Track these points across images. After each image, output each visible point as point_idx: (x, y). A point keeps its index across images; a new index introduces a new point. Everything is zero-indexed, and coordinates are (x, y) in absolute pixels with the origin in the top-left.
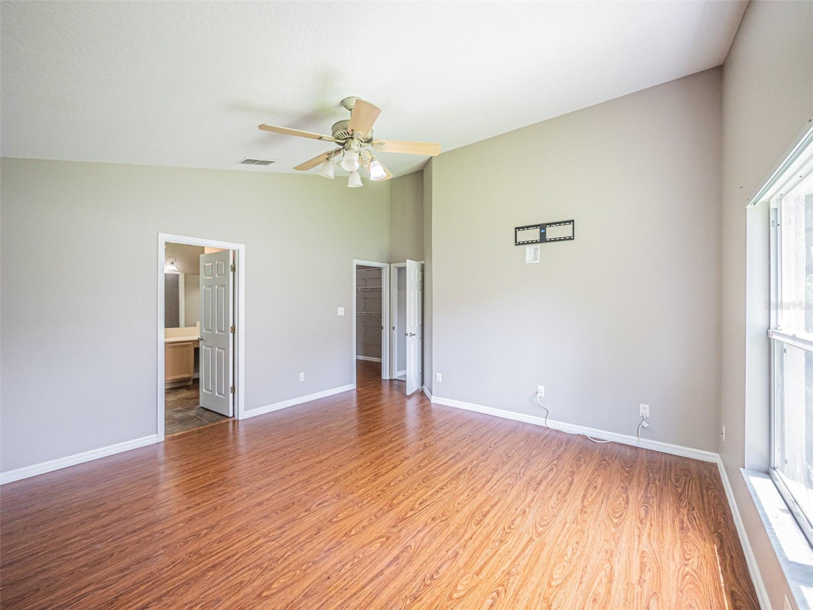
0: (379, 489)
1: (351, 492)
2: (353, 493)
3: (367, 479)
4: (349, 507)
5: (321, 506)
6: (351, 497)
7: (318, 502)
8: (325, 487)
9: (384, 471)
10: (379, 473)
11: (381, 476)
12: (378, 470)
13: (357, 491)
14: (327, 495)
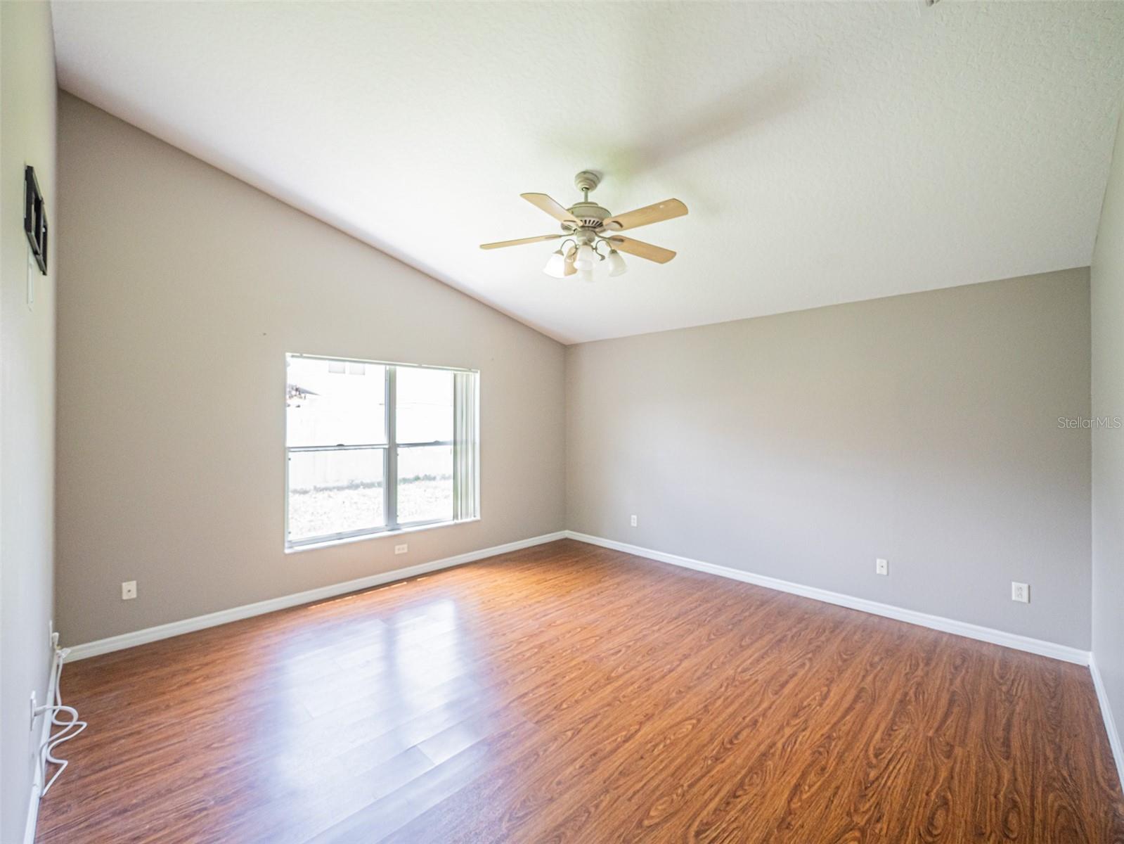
0: (552, 664)
1: (586, 663)
2: (584, 662)
3: (567, 678)
4: (586, 647)
5: (616, 650)
6: (586, 657)
7: (620, 654)
8: (620, 670)
9: (542, 690)
10: (548, 687)
11: (546, 683)
12: (549, 692)
13: (579, 664)
14: (614, 660)
